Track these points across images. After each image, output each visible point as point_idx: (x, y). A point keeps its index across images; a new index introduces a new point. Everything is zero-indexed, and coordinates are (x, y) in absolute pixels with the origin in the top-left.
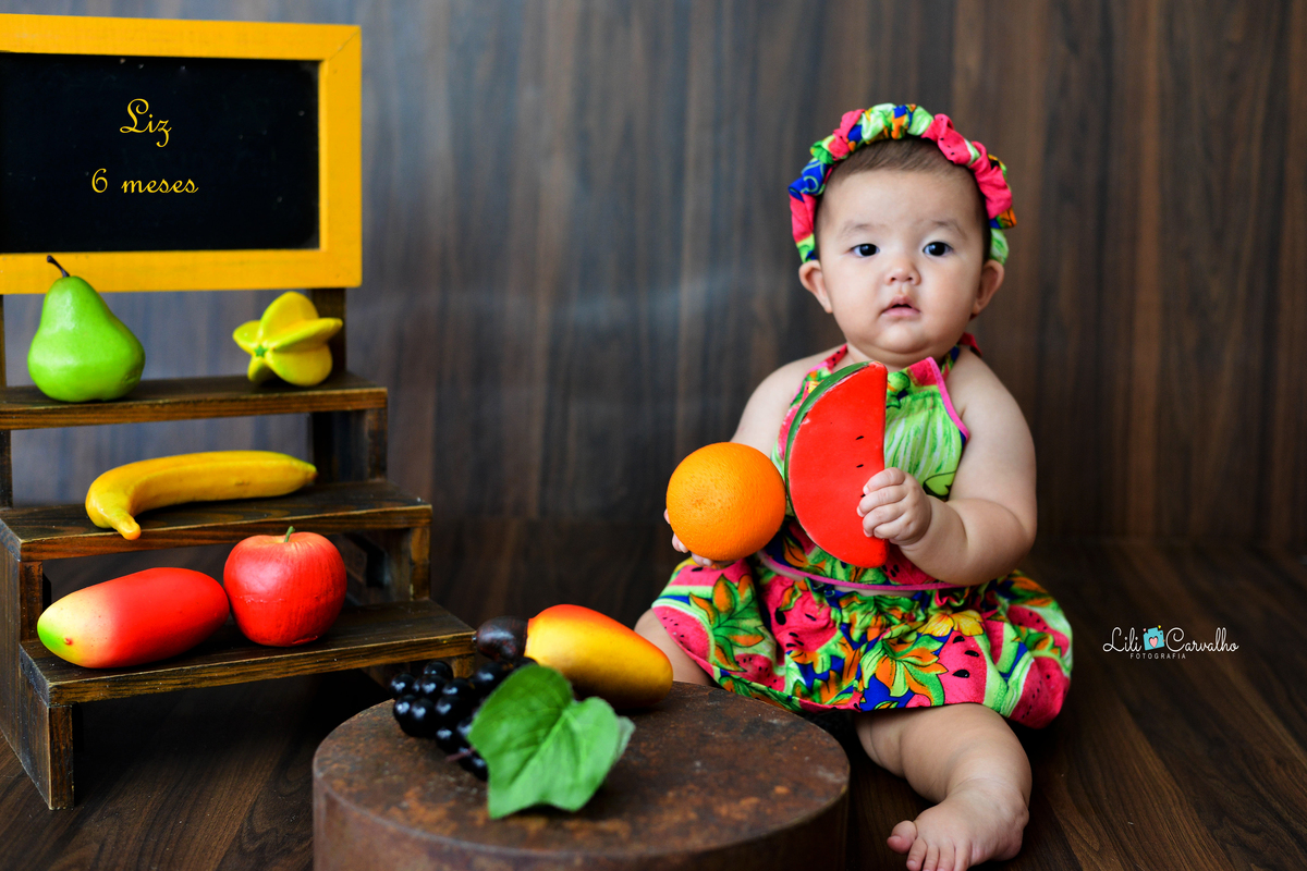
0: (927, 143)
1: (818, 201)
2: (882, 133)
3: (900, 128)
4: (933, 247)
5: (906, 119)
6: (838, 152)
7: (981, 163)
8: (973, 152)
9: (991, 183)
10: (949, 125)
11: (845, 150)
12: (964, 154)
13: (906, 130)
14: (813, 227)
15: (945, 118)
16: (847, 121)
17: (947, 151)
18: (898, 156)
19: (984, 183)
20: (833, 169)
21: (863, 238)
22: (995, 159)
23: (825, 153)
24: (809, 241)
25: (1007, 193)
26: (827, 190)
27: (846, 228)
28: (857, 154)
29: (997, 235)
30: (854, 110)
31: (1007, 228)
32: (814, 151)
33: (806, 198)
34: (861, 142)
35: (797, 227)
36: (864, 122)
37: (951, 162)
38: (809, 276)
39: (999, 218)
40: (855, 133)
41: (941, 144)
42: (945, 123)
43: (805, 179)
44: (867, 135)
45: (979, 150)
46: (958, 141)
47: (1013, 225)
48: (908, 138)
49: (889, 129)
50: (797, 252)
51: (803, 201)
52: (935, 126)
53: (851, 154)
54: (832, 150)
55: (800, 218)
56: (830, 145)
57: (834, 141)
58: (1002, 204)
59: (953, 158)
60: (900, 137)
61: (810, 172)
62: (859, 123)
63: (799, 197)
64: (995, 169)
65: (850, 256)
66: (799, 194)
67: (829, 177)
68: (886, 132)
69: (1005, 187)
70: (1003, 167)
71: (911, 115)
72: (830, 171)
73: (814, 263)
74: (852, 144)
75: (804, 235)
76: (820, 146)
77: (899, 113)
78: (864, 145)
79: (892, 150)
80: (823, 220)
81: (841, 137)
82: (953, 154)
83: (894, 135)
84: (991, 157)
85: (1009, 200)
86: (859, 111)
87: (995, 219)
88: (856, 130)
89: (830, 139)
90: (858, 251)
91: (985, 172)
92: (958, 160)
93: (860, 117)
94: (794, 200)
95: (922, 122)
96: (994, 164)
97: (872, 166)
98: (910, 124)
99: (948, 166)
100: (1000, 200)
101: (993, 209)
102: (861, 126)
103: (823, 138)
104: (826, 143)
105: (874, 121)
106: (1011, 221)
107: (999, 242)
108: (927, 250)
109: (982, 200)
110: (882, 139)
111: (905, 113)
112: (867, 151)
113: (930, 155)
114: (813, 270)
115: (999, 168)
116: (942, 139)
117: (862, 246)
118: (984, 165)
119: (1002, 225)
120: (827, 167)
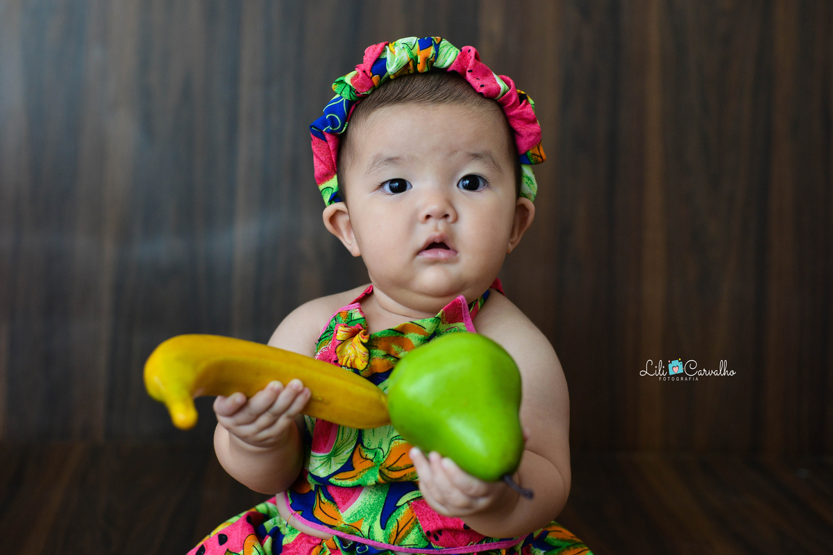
0: (455, 75)
1: (341, 140)
2: (408, 64)
3: (426, 60)
4: (467, 182)
5: (432, 50)
6: (362, 87)
7: (511, 95)
8: (502, 85)
9: (521, 117)
10: (477, 57)
11: (369, 84)
12: (494, 86)
13: (432, 63)
14: (336, 167)
15: (473, 50)
16: (370, 54)
17: (476, 83)
18: (427, 88)
19: (513, 116)
20: (357, 105)
21: (392, 173)
22: (523, 92)
23: (347, 89)
24: (333, 183)
25: (535, 128)
26: (350, 128)
27: (374, 163)
28: (382, 89)
29: (527, 171)
30: (377, 43)
31: (536, 164)
32: (335, 87)
33: (328, 137)
34: (386, 75)
35: (319, 168)
36: (388, 55)
37: (481, 94)
38: (332, 219)
39: (529, 153)
40: (379, 66)
41: (469, 76)
42: (472, 54)
43: (327, 117)
44: (391, 68)
45: (507, 83)
46: (486, 74)
47: (543, 161)
48: (435, 72)
49: (414, 61)
50: (319, 195)
51: (326, 141)
52: (462, 57)
53: (374, 89)
54: (354, 85)
55: (323, 158)
56: (352, 80)
57: (357, 76)
58: (532, 138)
59: (482, 90)
60: (426, 70)
61: (331, 110)
62: (383, 57)
63: (321, 136)
64: (523, 103)
65: (379, 192)
66: (322, 132)
67: (352, 115)
68: (411, 64)
69: (533, 121)
70: (531, 102)
71: (437, 47)
72: (353, 107)
73: (339, 206)
74: (375, 78)
75: (326, 177)
76: (342, 82)
77: (424, 45)
78: (388, 80)
79: (419, 84)
80: (347, 159)
81: (364, 71)
82: (482, 86)
83: (419, 68)
84: (518, 91)
85: (539, 134)
86: (382, 44)
87: (525, 154)
88: (380, 64)
89: (352, 74)
90: (387, 187)
91: (515, 105)
92: (489, 91)
93: (383, 50)
94: (316, 139)
95: (448, 55)
96: (522, 98)
97: (399, 99)
98: (436, 56)
99: (479, 99)
100: (531, 134)
101: (523, 143)
102: (386, 58)
103: (345, 74)
104: (348, 79)
105: (398, 54)
106: (541, 157)
107: (529, 179)
108: (461, 185)
109: (513, 135)
110: (408, 72)
111: (432, 45)
112: (392, 84)
113: (459, 89)
114: (338, 212)
115: (528, 103)
116: (470, 71)
117: (393, 181)
118: (514, 98)
119: (532, 161)
120: (350, 103)
